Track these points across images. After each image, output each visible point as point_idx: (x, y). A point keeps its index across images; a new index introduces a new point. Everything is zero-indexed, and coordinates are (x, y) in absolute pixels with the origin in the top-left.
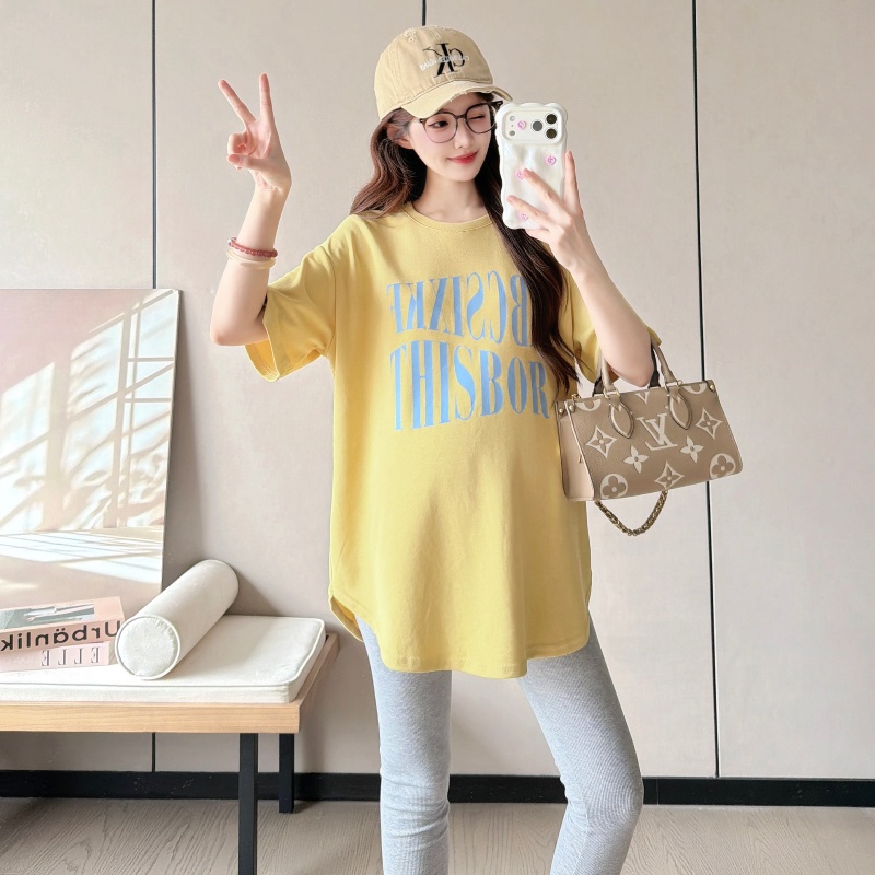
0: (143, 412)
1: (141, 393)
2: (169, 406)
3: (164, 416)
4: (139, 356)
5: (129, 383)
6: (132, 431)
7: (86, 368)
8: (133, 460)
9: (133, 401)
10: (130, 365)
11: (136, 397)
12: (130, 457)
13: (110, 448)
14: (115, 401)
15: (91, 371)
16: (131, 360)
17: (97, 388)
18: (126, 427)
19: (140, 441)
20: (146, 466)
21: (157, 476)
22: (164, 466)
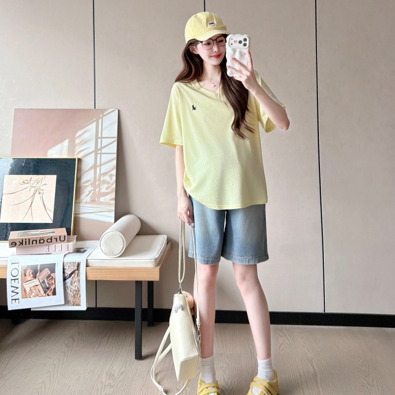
0: (105, 158)
1: (104, 151)
2: (115, 156)
3: (113, 159)
4: (103, 136)
5: (99, 147)
6: (101, 165)
7: (82, 141)
8: (102, 177)
9: (101, 154)
10: (99, 140)
11: (102, 152)
12: (100, 175)
13: (93, 171)
14: (94, 154)
15: (85, 142)
16: (100, 138)
17: (86, 149)
18: (98, 164)
19: (104, 169)
20: (107, 178)
21: (112, 182)
22: (114, 178)
